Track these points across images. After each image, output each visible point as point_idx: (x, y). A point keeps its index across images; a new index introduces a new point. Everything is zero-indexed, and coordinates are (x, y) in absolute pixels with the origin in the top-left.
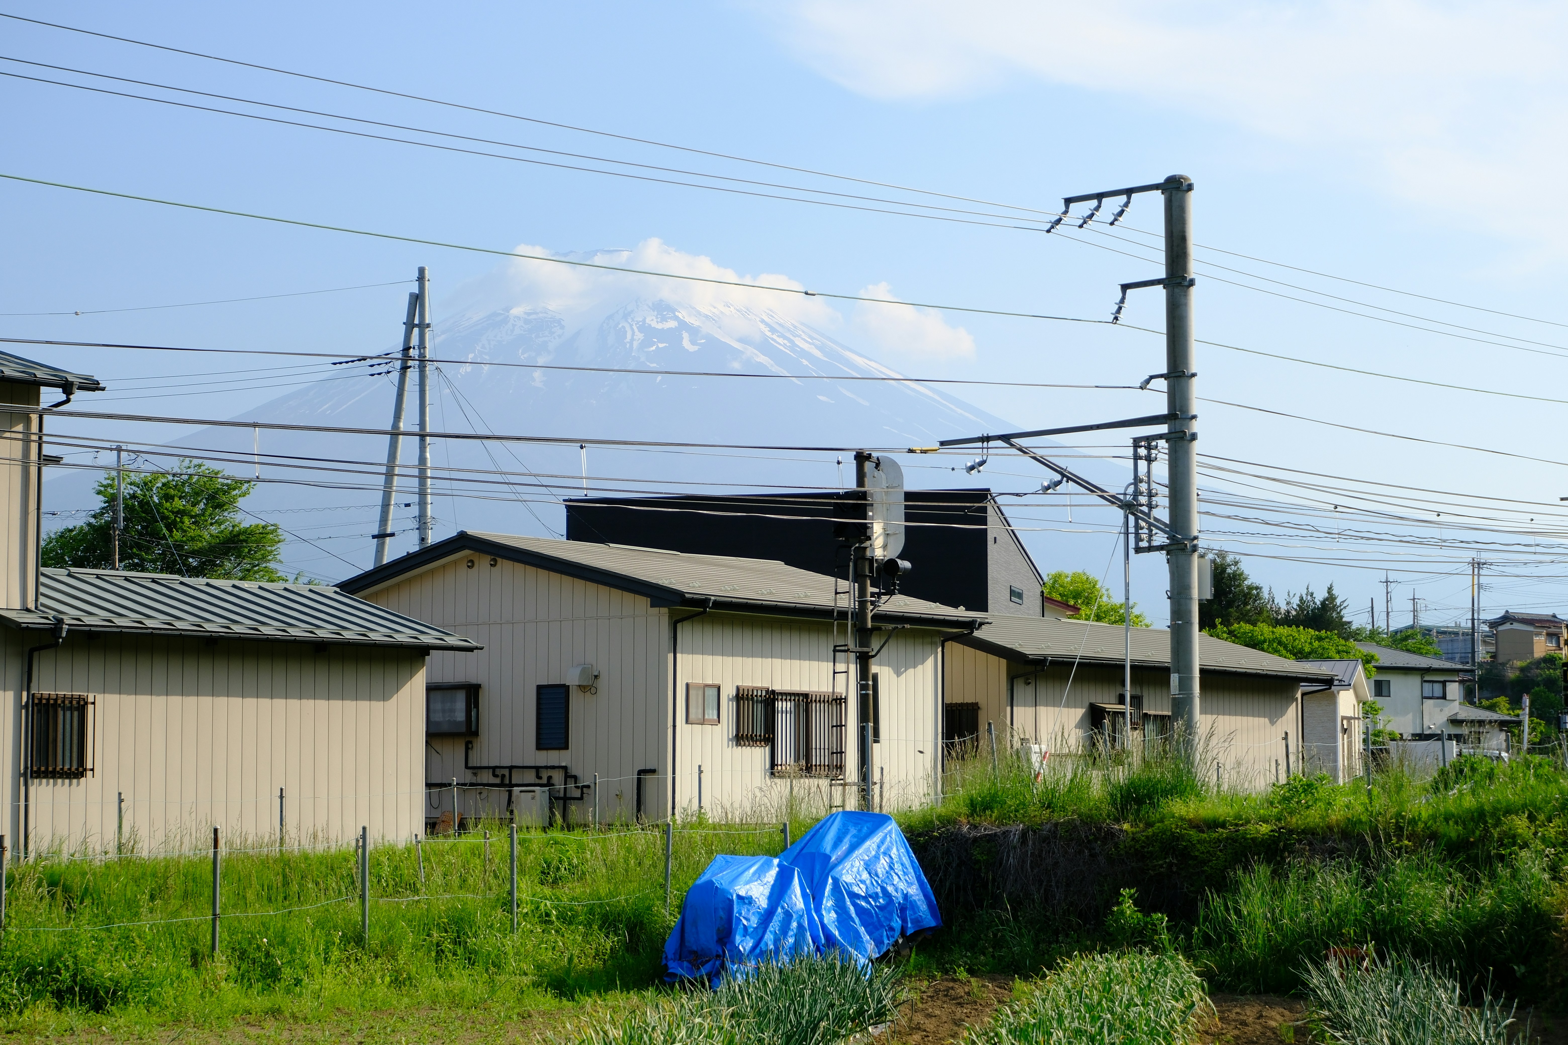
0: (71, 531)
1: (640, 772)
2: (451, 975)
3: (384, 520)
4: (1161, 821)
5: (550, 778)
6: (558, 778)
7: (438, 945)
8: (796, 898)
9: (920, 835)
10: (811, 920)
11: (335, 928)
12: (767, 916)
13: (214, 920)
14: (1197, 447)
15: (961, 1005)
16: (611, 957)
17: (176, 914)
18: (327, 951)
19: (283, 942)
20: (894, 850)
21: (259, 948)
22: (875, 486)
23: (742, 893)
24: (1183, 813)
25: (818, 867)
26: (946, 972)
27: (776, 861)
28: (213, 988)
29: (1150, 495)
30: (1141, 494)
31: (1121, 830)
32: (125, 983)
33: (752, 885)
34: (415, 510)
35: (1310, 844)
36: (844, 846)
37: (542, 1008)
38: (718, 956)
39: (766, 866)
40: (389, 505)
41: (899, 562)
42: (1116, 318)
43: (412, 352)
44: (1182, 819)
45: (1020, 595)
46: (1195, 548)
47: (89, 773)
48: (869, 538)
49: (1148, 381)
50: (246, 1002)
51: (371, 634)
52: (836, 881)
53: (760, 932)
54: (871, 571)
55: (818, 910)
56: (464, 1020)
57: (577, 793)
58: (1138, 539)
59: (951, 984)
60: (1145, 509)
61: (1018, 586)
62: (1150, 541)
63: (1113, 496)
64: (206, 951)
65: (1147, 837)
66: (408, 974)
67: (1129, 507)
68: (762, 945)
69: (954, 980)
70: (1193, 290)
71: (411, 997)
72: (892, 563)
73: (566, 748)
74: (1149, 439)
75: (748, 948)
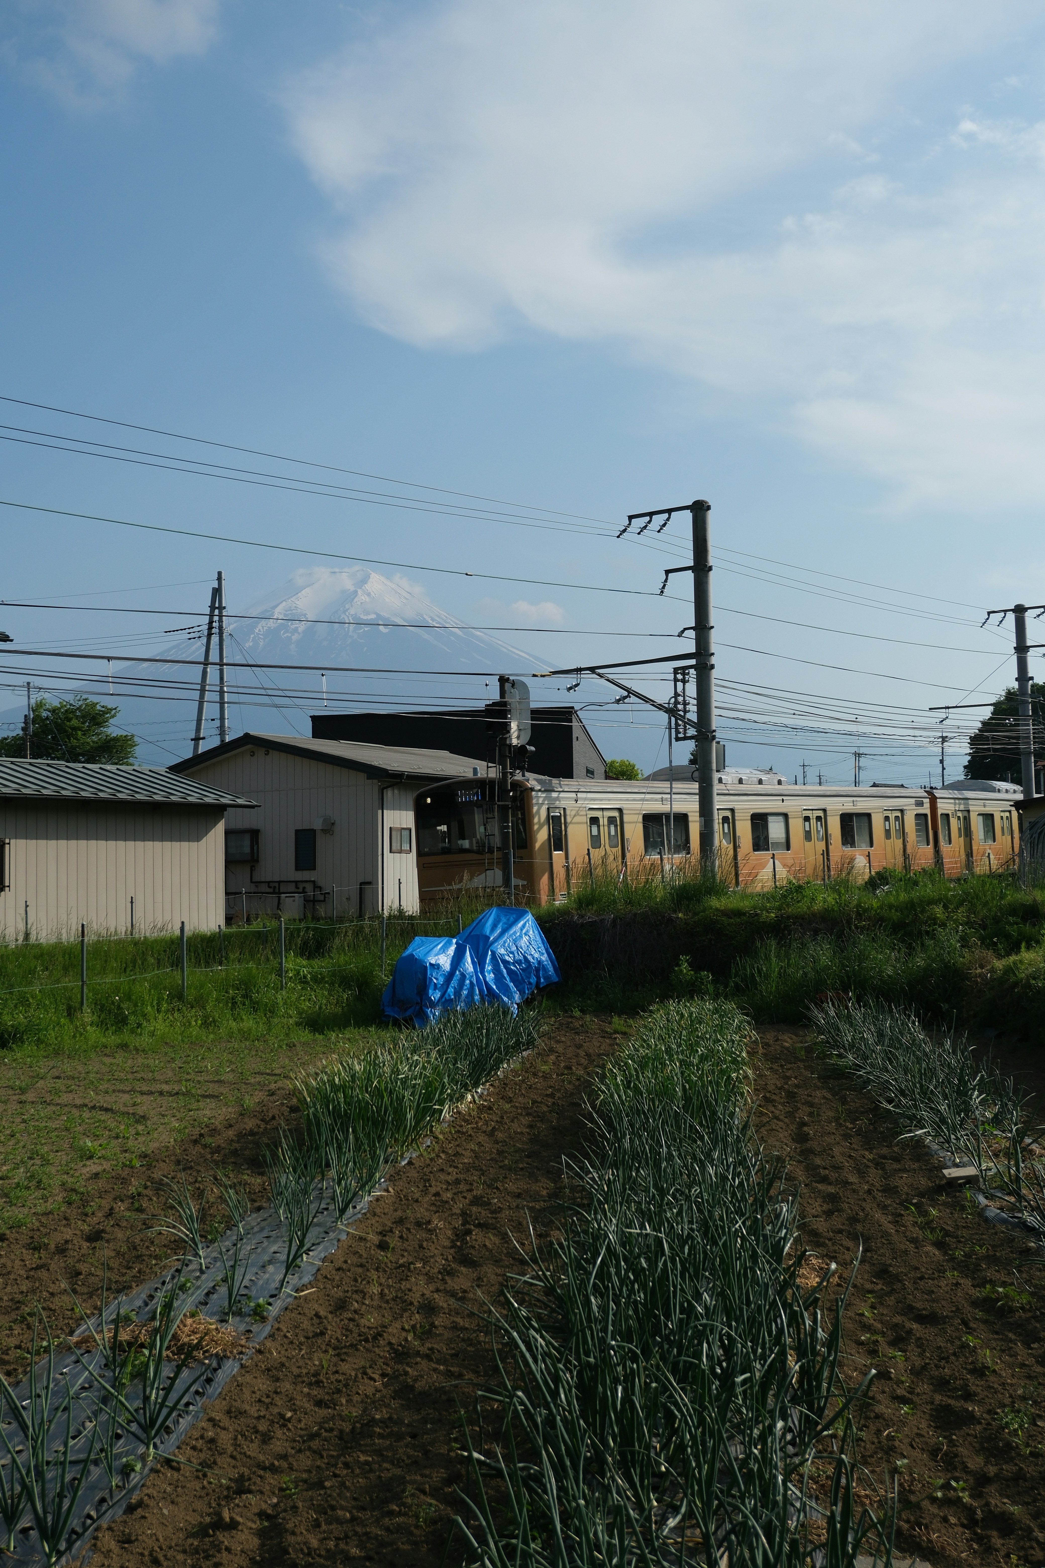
0: (6, 739)
1: (361, 884)
2: (242, 1019)
3: (198, 729)
4: (704, 911)
5: (304, 888)
6: (309, 887)
7: (233, 999)
8: (468, 964)
9: (546, 922)
10: (478, 978)
11: (165, 989)
12: (450, 976)
13: (83, 985)
14: (714, 673)
15: (578, 1033)
16: (347, 1005)
17: (58, 981)
18: (158, 1004)
19: (129, 999)
20: (531, 932)
21: (113, 1003)
22: (513, 698)
23: (433, 962)
24: (718, 906)
25: (481, 944)
26: (566, 1011)
27: (454, 941)
28: (82, 1031)
29: (685, 704)
30: (679, 703)
31: (678, 918)
32: (22, 1029)
33: (440, 957)
34: (217, 723)
35: (801, 925)
36: (499, 931)
37: (303, 1040)
38: (417, 1003)
39: (449, 944)
40: (201, 720)
41: (528, 747)
42: (662, 592)
43: (214, 624)
44: (717, 909)
45: (592, 773)
46: (714, 737)
47: (7, 889)
48: (509, 732)
49: (683, 632)
50: (104, 1040)
51: (189, 798)
52: (493, 953)
53: (445, 987)
54: (510, 753)
55: (482, 973)
56: (250, 1050)
57: (322, 898)
58: (677, 732)
59: (570, 1020)
60: (682, 713)
61: (591, 767)
62: (685, 733)
63: (660, 705)
64: (77, 1005)
65: (695, 922)
66: (213, 1019)
67: (671, 711)
68: (446, 996)
69: (572, 1017)
70: (711, 574)
71: (215, 1033)
72: (523, 747)
73: (315, 869)
74: (684, 668)
75: (437, 998)
